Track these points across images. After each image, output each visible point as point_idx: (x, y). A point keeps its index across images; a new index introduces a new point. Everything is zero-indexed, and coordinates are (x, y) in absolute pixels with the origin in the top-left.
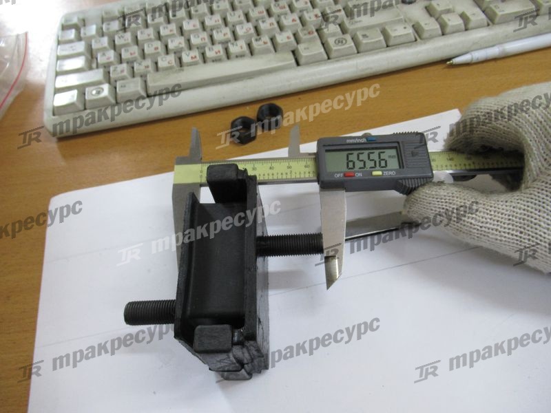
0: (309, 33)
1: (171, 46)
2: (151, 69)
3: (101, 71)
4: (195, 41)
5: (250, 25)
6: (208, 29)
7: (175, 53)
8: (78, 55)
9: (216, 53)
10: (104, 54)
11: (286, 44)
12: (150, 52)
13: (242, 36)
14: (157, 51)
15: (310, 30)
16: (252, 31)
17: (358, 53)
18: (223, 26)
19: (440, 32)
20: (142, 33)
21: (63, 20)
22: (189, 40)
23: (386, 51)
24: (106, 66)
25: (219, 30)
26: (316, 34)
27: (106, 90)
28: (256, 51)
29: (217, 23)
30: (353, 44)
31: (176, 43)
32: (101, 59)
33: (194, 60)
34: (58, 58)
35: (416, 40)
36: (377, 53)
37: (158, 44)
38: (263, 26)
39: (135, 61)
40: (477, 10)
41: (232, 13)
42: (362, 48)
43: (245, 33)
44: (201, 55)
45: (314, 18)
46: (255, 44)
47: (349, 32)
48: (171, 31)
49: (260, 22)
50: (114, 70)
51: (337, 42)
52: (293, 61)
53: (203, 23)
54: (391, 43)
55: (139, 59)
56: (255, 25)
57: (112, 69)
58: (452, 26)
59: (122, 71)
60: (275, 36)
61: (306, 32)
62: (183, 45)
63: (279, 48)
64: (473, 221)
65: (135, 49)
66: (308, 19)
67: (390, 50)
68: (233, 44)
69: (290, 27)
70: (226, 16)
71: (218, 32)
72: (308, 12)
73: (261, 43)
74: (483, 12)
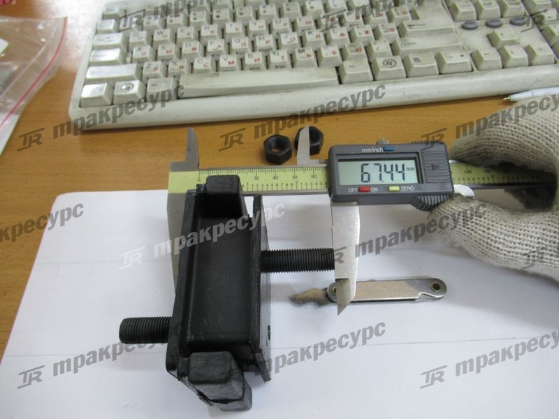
0: (357, 50)
1: (210, 48)
2: (186, 70)
3: (134, 65)
4: (235, 45)
5: (295, 35)
6: (251, 35)
7: (213, 56)
8: (114, 47)
9: (255, 61)
10: (140, 49)
11: (331, 59)
12: (187, 52)
13: (286, 46)
14: (194, 52)
15: (358, 47)
16: (297, 41)
17: (407, 77)
18: (267, 33)
19: (501, 65)
20: (182, 31)
21: (105, 9)
22: (229, 44)
23: (437, 78)
24: (140, 62)
25: (262, 37)
26: (364, 52)
27: (136, 86)
28: (297, 64)
29: (261, 29)
30: (402, 67)
31: (215, 45)
32: (137, 54)
33: (231, 65)
34: (94, 48)
35: (472, 70)
36: (428, 80)
37: (197, 45)
38: (309, 38)
39: (171, 59)
40: (545, 45)
41: (278, 20)
42: (411, 73)
43: (288, 42)
44: (240, 61)
45: (364, 35)
46: (298, 56)
47: (401, 54)
48: (212, 32)
49: (306, 32)
50: (148, 67)
51: (385, 63)
52: (336, 78)
53: (246, 28)
54: (445, 70)
55: (175, 58)
56: (301, 35)
57: (145, 65)
58: (515, 59)
59: (156, 69)
60: (320, 49)
61: (353, 49)
62: (223, 48)
63: (322, 63)
64: (500, 246)
65: (172, 47)
66: (357, 35)
67: (443, 78)
68: (274, 53)
69: (337, 41)
70: (272, 23)
71: (260, 39)
72: (358, 28)
73: (304, 55)
74: (552, 47)
